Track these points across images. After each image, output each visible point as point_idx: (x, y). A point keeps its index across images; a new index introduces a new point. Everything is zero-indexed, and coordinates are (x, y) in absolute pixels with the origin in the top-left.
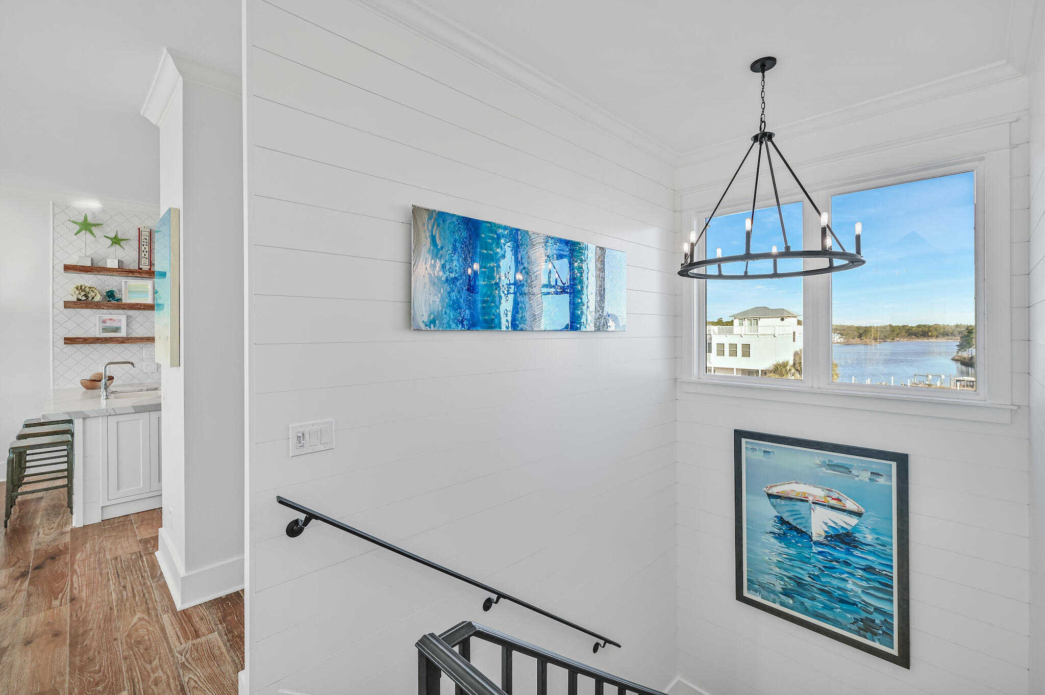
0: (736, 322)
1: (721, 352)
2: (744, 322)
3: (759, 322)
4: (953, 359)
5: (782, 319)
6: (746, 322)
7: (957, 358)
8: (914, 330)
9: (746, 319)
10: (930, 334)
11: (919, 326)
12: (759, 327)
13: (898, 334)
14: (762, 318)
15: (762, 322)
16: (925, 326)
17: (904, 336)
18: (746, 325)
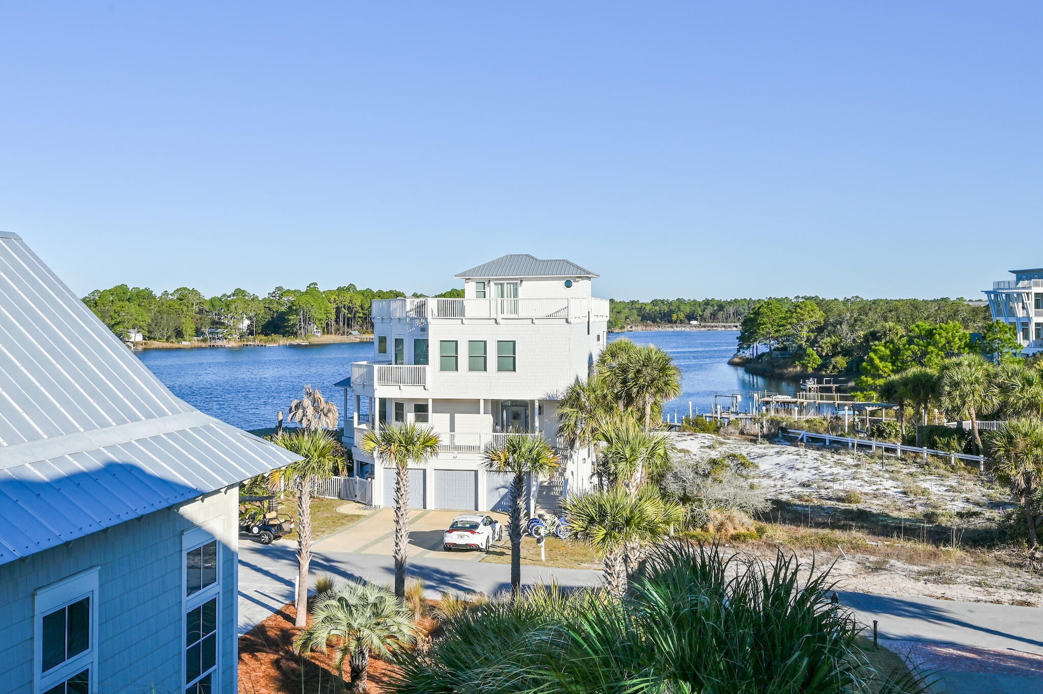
0: (470, 288)
1: (450, 362)
2: (487, 290)
3: (520, 289)
4: (731, 363)
5: (568, 285)
6: (493, 290)
7: (737, 360)
8: (648, 311)
9: (492, 283)
10: (674, 317)
11: (655, 303)
12: (520, 302)
13: (627, 318)
14: (528, 279)
15: (527, 289)
16: (663, 302)
17: (636, 320)
18: (492, 296)
